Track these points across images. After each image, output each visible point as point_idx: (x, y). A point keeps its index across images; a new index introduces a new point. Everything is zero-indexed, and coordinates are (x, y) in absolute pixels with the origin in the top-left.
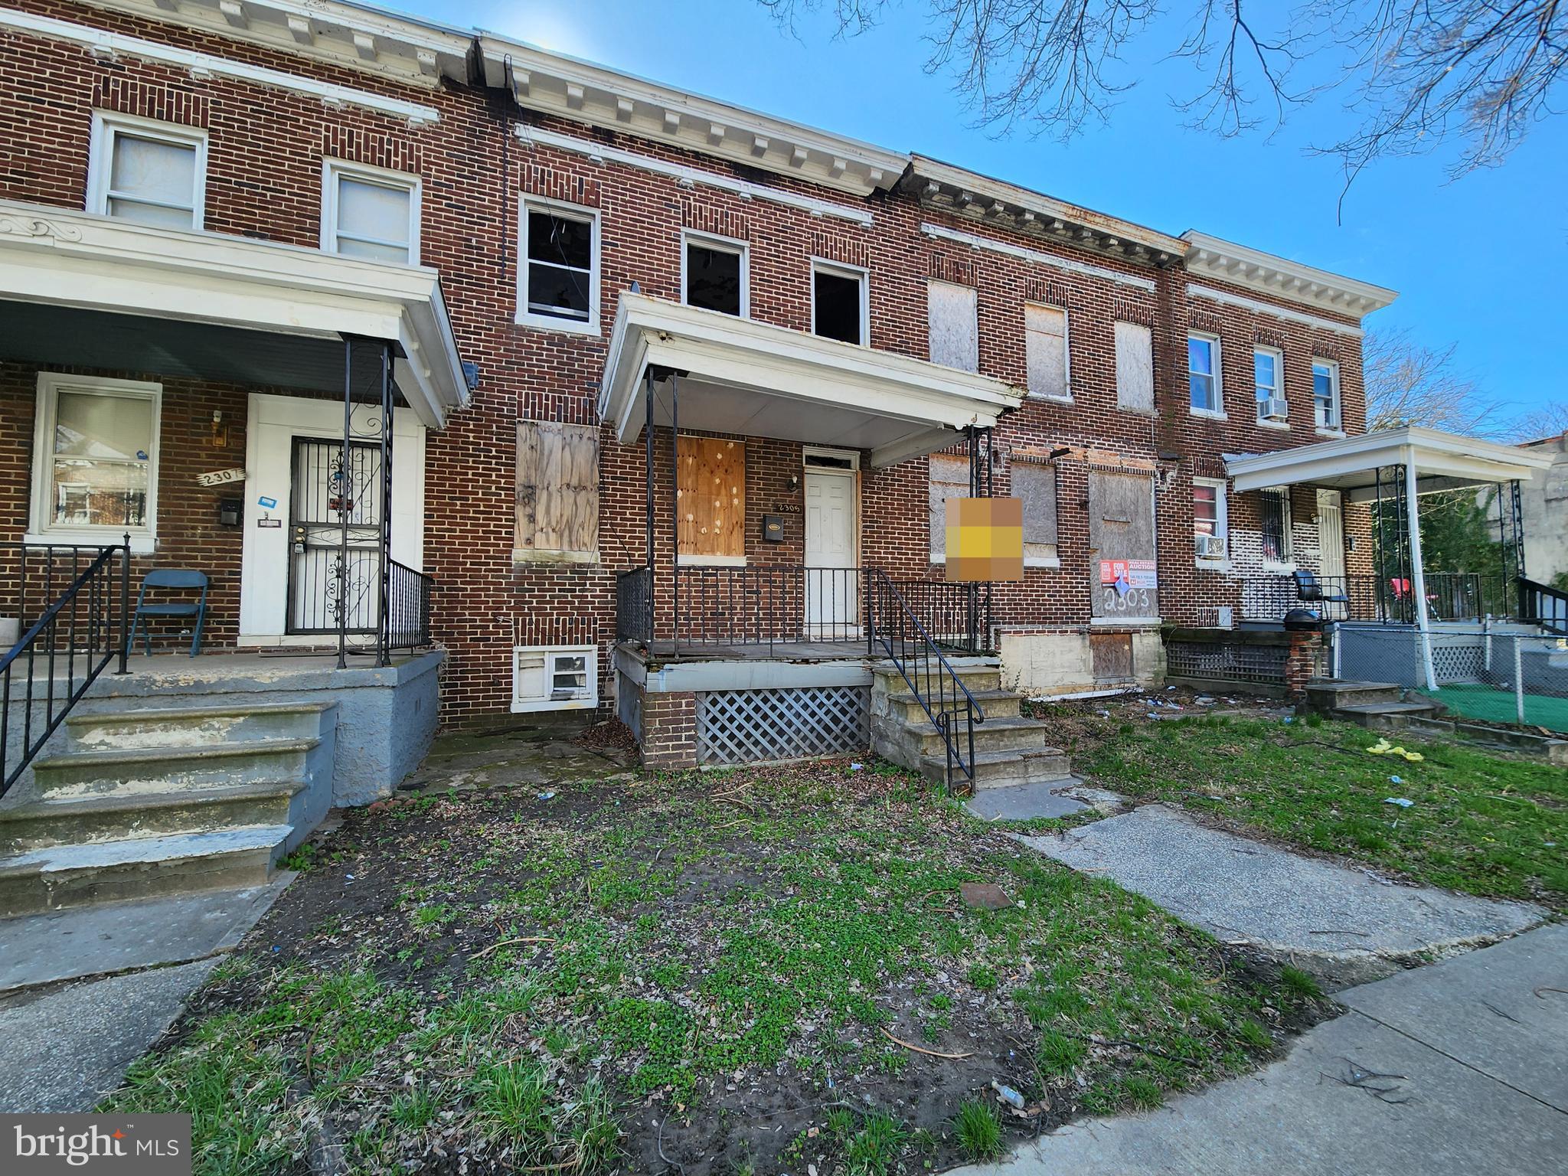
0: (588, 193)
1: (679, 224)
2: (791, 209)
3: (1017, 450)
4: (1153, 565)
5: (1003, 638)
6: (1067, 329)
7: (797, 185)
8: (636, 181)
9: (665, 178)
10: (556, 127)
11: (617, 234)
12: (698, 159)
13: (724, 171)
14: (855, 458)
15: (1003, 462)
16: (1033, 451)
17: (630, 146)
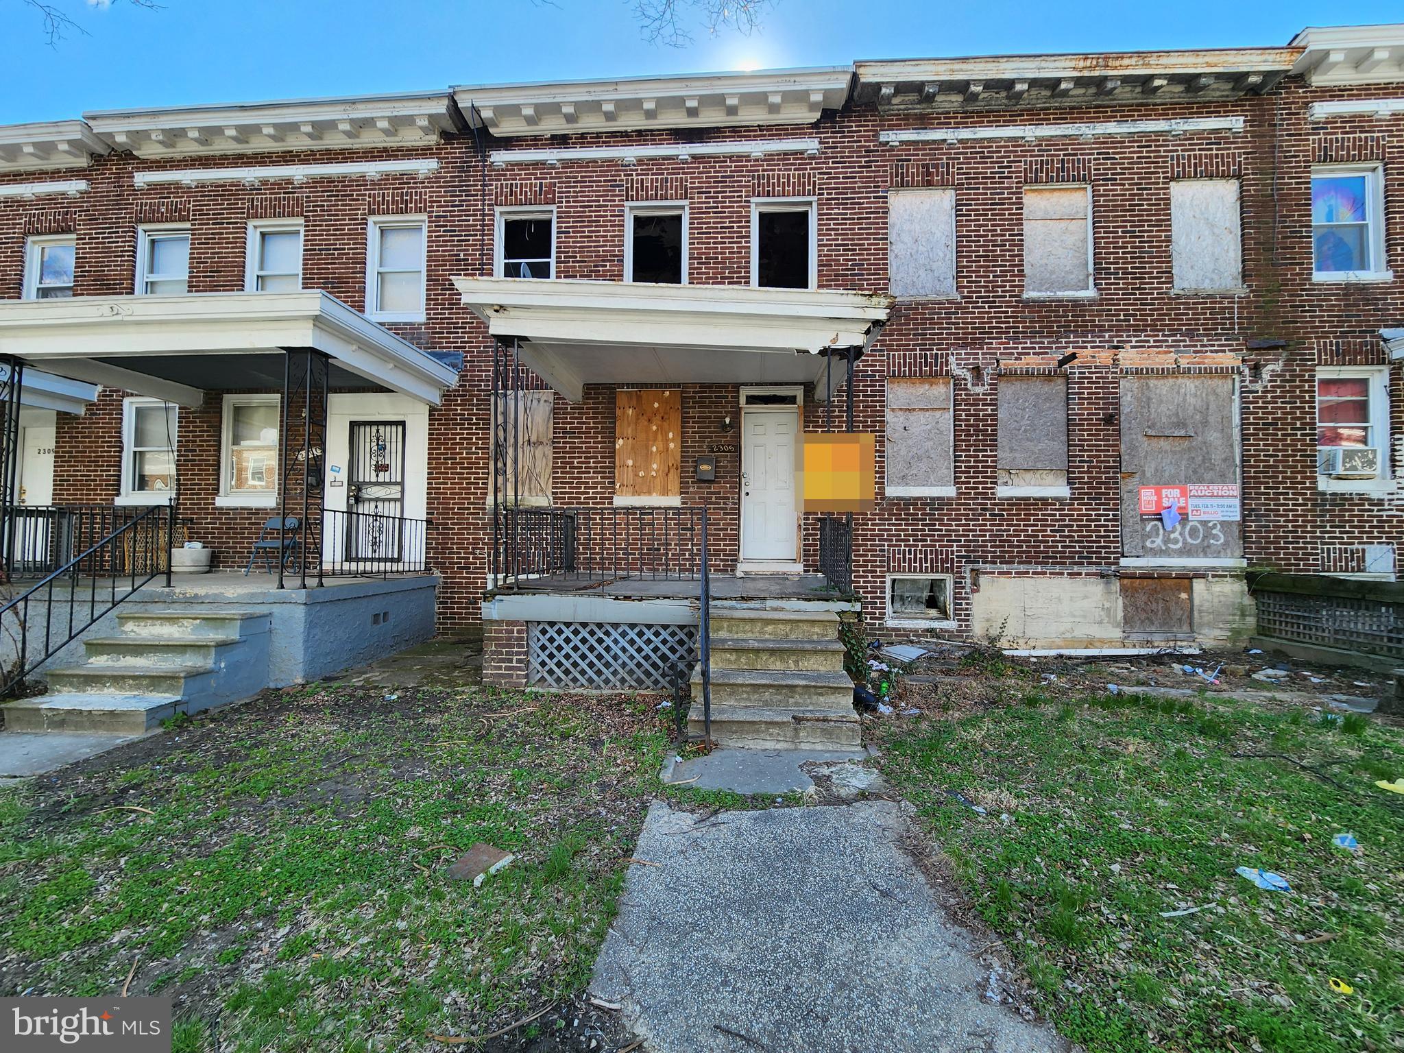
0: (547, 193)
1: (623, 200)
2: (731, 157)
3: (1007, 363)
4: (1235, 489)
5: (983, 580)
6: (1090, 207)
7: (738, 132)
8: (586, 172)
9: (611, 162)
10: (522, 145)
11: (569, 222)
12: (642, 136)
13: (665, 140)
14: (799, 392)
15: (987, 379)
16: (1032, 361)
17: (581, 143)
